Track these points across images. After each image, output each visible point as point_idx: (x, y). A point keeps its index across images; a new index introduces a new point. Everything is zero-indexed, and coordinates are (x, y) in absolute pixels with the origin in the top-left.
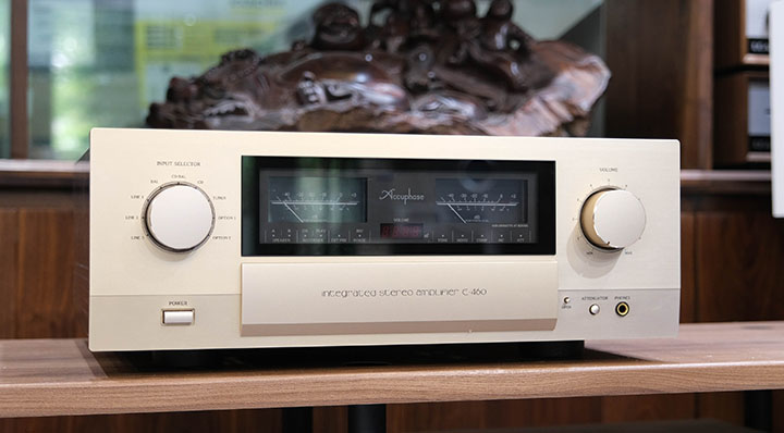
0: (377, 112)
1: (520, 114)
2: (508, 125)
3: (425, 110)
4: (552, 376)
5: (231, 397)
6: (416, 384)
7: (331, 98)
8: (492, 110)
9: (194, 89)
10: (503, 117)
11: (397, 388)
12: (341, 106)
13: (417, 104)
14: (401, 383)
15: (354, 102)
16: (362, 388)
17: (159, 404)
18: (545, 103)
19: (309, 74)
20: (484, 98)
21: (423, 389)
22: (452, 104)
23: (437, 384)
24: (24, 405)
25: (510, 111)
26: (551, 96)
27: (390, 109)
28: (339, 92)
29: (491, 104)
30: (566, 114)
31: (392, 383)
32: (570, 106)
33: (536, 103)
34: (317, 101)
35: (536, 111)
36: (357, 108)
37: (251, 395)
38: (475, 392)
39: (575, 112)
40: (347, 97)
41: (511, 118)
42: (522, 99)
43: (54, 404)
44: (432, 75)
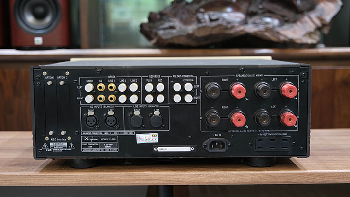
0: (229, 26)
1: (299, 23)
2: (293, 29)
3: (254, 23)
4: (242, 175)
5: (91, 181)
6: (176, 177)
7: (211, 20)
8: (287, 22)
9: (158, 17)
10: (291, 25)
11: (167, 179)
12: (214, 24)
13: (250, 21)
14: (169, 177)
15: (220, 22)
16: (151, 178)
17: (60, 183)
18: (310, 18)
19: (202, 10)
20: (283, 16)
21: (180, 179)
22: (268, 20)
23: (186, 178)
24: (4, 181)
25: (295, 22)
26: (313, 15)
27: (236, 25)
28: (214, 18)
29: (286, 19)
30: (319, 23)
31: (164, 177)
32: (321, 20)
33: (306, 19)
34: (205, 22)
35: (306, 22)
36: (220, 25)
37: (100, 181)
38: (204, 182)
39: (323, 22)
40: (217, 20)
41: (294, 26)
42: (300, 16)
43: (16, 182)
44: (261, 7)
